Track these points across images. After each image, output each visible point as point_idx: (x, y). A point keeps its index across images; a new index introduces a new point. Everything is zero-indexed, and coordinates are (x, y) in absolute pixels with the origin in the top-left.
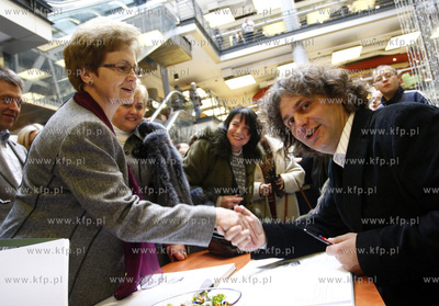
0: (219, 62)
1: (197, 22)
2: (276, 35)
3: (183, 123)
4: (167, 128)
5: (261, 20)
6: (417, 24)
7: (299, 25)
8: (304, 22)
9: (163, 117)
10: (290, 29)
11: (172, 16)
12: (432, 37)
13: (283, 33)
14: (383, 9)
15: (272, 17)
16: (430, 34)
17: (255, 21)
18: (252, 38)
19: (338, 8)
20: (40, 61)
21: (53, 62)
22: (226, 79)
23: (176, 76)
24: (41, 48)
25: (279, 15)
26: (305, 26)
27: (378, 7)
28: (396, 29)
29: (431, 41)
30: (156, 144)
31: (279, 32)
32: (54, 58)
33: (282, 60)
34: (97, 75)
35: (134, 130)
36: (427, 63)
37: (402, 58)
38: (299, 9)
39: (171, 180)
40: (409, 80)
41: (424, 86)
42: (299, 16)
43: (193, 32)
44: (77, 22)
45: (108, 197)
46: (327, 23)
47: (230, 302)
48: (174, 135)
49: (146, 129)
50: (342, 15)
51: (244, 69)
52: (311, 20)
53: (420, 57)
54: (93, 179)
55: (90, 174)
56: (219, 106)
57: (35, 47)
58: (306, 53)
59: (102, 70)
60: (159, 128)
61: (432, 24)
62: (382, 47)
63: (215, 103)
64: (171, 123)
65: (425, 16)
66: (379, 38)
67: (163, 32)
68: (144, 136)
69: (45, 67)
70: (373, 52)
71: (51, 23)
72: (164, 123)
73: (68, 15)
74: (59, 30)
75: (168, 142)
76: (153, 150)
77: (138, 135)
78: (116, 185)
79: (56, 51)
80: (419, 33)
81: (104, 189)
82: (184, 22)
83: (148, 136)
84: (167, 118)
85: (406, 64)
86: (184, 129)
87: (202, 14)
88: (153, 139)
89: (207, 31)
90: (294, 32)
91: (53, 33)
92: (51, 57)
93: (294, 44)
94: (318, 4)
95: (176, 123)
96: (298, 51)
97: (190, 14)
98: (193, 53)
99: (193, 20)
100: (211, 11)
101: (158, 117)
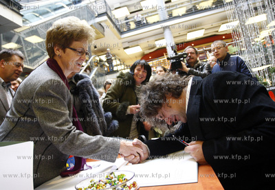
0: (120, 39)
1: (107, 15)
2: (154, 23)
3: (99, 75)
4: (91, 77)
5: (145, 14)
6: (237, 16)
7: (167, 17)
8: (170, 15)
9: (88, 71)
10: (162, 19)
11: (93, 12)
12: (246, 24)
13: (158, 22)
14: (217, 7)
15: (152, 12)
16: (244, 22)
17: (142, 15)
18: (139, 24)
19: (190, 7)
20: (16, 38)
21: (23, 38)
22: (125, 48)
23: (95, 47)
24: (16, 30)
25: (156, 11)
26: (171, 17)
27: (214, 6)
28: (224, 19)
29: (245, 26)
30: (84, 87)
31: (156, 21)
32: (24, 36)
33: (157, 37)
34: (64, 52)
35: (71, 78)
36: (243, 39)
37: (228, 36)
38: (167, 8)
39: (93, 108)
40: (232, 49)
41: (241, 53)
42: (168, 11)
43: (105, 21)
44: (38, 15)
45: (58, 125)
46: (184, 16)
47: (128, 179)
48: (95, 81)
49: (78, 77)
50: (193, 11)
51: (135, 43)
52: (175, 13)
53: (239, 35)
54: (51, 113)
55: (50, 110)
56: (121, 64)
57: (13, 30)
58: (172, 33)
59: (68, 50)
60: (86, 77)
61: (246, 16)
62: (216, 30)
63: (118, 62)
64: (93, 74)
65: (242, 11)
66: (215, 25)
67: (88, 21)
68: (77, 82)
69: (18, 42)
70: (211, 33)
71: (22, 16)
72: (88, 74)
73: (31, 11)
74: (27, 20)
75: (91, 85)
76: (83, 90)
77: (74, 81)
78: (64, 118)
79: (25, 32)
80: (238, 22)
81: (56, 120)
82: (100, 15)
83: (79, 82)
84: (90, 71)
85: (231, 40)
86: (100, 78)
87: (111, 10)
88: (82, 84)
89: (114, 20)
90: (165, 21)
91: (23, 21)
92: (22, 35)
93: (164, 28)
94: (179, 4)
95: (95, 74)
96: (167, 32)
97: (103, 11)
98: (105, 33)
99: (105, 14)
100: (116, 9)
101: (85, 71)
